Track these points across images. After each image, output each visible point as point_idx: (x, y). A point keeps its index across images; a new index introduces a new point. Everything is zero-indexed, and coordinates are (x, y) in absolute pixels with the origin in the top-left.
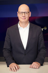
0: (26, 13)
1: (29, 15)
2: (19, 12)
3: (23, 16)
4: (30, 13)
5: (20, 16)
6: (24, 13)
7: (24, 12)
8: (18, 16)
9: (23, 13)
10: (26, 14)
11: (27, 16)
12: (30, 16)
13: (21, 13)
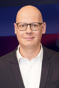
0: (35, 26)
1: (41, 31)
2: (17, 24)
3: (27, 33)
4: (44, 25)
5: (20, 33)
6: (29, 26)
7: (30, 24)
8: (16, 33)
9: (27, 25)
10: (34, 28)
11: (38, 32)
12: (44, 32)
13: (23, 26)
